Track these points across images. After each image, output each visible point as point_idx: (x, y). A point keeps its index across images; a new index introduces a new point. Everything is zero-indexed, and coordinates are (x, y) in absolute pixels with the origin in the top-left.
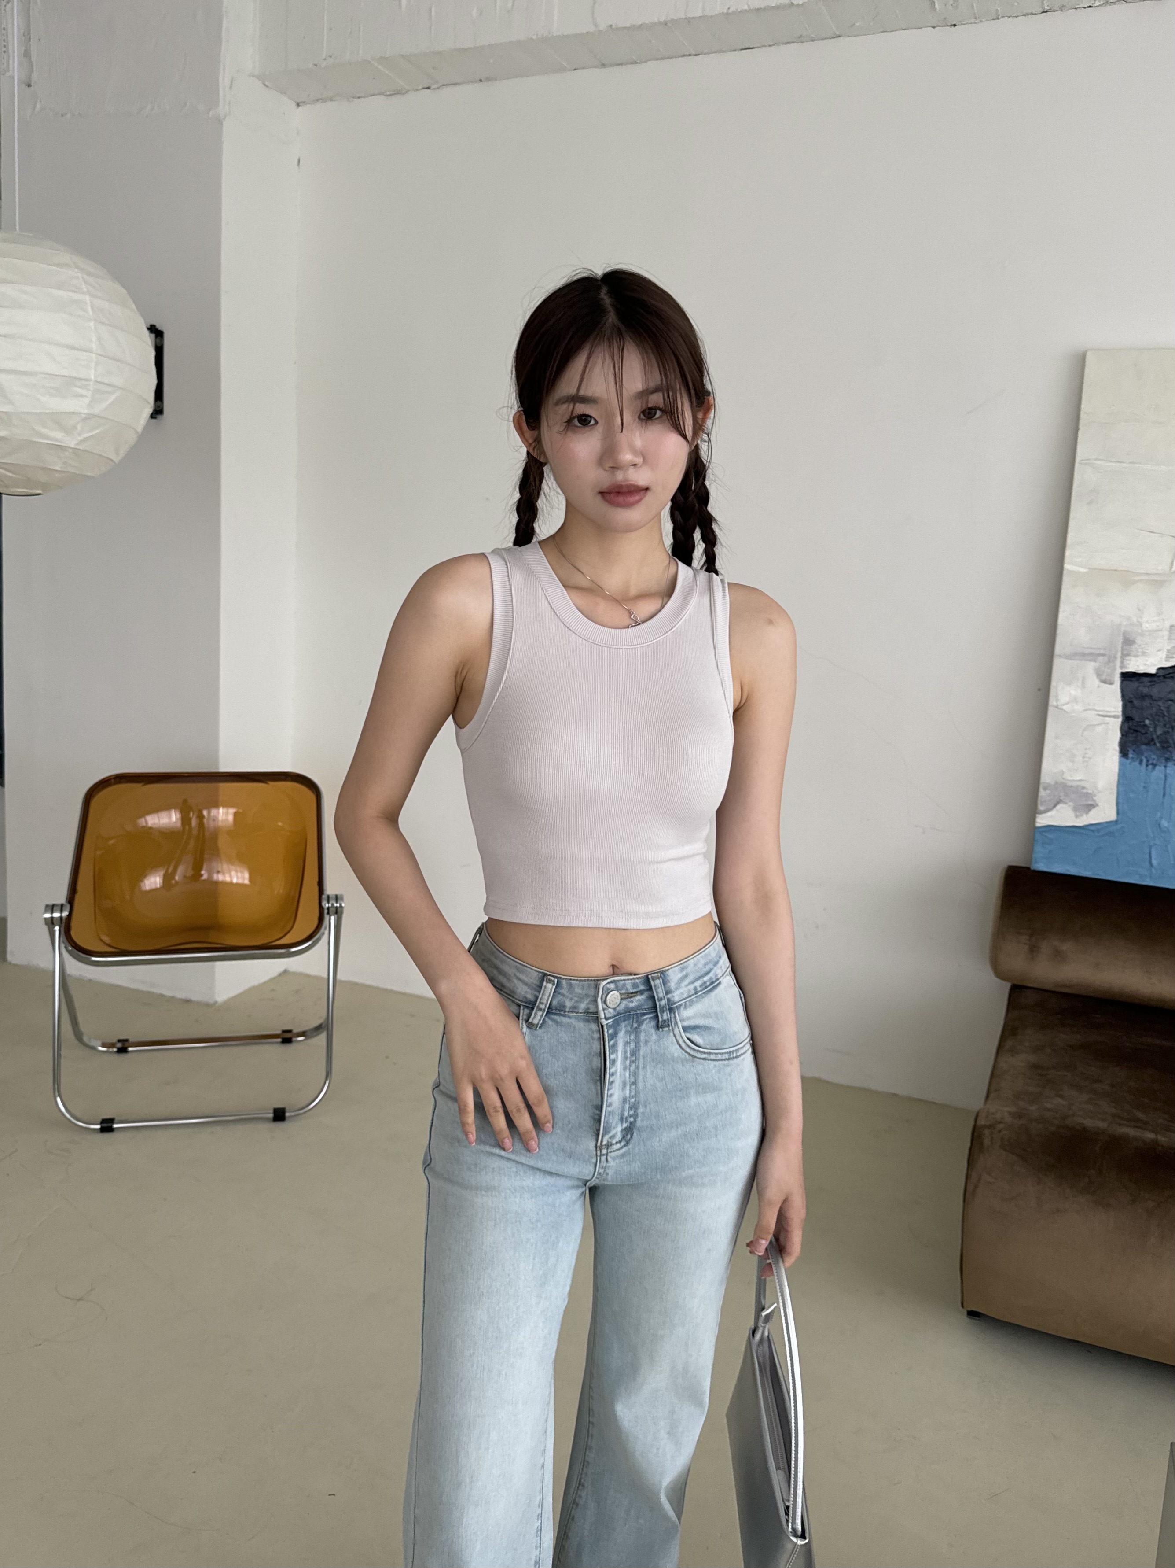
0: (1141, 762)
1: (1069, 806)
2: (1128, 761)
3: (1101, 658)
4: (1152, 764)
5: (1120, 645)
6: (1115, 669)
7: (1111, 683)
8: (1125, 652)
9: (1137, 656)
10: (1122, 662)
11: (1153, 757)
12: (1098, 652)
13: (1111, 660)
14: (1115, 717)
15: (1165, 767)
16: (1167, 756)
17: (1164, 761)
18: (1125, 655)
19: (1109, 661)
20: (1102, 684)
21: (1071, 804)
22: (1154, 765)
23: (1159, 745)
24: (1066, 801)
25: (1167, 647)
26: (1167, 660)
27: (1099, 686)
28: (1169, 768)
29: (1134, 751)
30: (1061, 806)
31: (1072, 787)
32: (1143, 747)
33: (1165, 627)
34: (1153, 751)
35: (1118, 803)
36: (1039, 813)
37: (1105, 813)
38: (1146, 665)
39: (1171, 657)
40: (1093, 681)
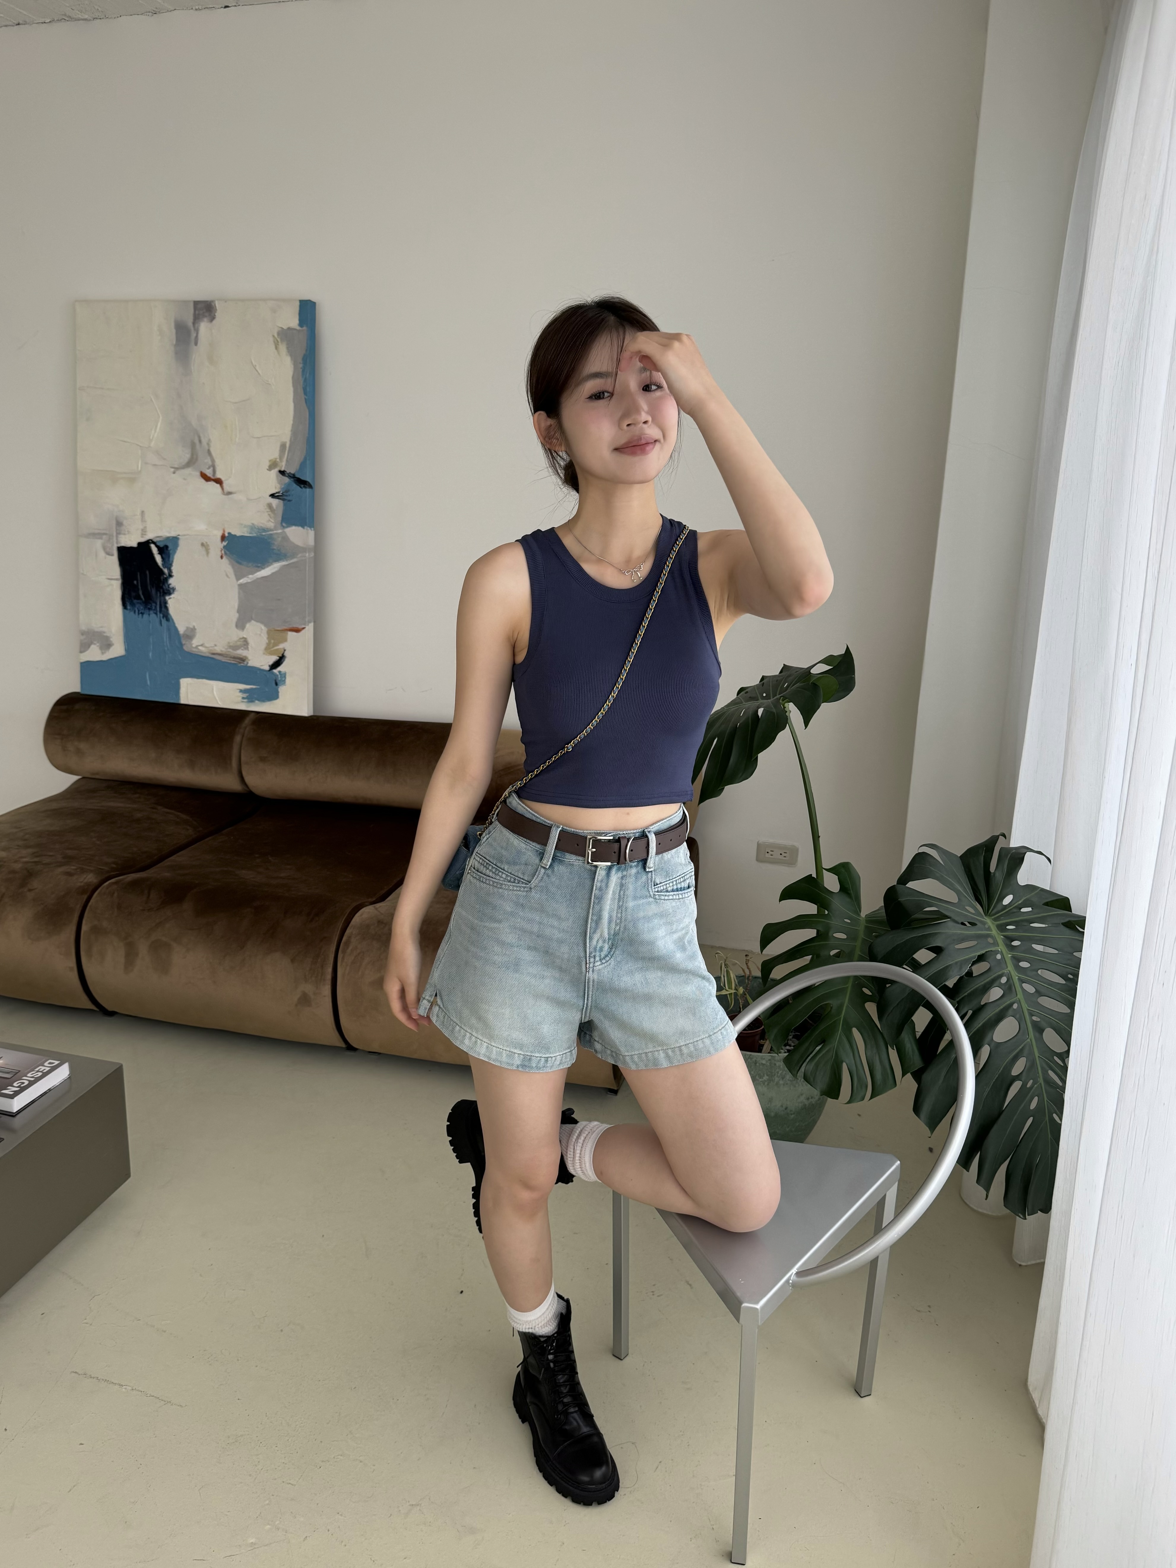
0: (135, 612)
1: (98, 646)
2: (128, 612)
3: (104, 537)
4: (141, 613)
5: (114, 527)
6: (113, 545)
7: (112, 555)
9: (124, 534)
10: (117, 539)
11: (142, 608)
12: (101, 532)
13: (111, 537)
14: (117, 579)
15: (149, 615)
16: (149, 607)
17: (148, 611)
18: (118, 533)
19: (109, 539)
20: (107, 556)
21: (98, 644)
22: (142, 614)
23: (144, 599)
24: (95, 642)
25: (141, 527)
26: (142, 537)
27: (105, 558)
28: (151, 615)
29: (130, 604)
30: (92, 646)
31: (97, 632)
32: (135, 601)
33: (138, 512)
34: (141, 604)
35: (125, 642)
36: (81, 652)
37: (118, 650)
38: (131, 541)
39: (145, 535)
40: (102, 554)
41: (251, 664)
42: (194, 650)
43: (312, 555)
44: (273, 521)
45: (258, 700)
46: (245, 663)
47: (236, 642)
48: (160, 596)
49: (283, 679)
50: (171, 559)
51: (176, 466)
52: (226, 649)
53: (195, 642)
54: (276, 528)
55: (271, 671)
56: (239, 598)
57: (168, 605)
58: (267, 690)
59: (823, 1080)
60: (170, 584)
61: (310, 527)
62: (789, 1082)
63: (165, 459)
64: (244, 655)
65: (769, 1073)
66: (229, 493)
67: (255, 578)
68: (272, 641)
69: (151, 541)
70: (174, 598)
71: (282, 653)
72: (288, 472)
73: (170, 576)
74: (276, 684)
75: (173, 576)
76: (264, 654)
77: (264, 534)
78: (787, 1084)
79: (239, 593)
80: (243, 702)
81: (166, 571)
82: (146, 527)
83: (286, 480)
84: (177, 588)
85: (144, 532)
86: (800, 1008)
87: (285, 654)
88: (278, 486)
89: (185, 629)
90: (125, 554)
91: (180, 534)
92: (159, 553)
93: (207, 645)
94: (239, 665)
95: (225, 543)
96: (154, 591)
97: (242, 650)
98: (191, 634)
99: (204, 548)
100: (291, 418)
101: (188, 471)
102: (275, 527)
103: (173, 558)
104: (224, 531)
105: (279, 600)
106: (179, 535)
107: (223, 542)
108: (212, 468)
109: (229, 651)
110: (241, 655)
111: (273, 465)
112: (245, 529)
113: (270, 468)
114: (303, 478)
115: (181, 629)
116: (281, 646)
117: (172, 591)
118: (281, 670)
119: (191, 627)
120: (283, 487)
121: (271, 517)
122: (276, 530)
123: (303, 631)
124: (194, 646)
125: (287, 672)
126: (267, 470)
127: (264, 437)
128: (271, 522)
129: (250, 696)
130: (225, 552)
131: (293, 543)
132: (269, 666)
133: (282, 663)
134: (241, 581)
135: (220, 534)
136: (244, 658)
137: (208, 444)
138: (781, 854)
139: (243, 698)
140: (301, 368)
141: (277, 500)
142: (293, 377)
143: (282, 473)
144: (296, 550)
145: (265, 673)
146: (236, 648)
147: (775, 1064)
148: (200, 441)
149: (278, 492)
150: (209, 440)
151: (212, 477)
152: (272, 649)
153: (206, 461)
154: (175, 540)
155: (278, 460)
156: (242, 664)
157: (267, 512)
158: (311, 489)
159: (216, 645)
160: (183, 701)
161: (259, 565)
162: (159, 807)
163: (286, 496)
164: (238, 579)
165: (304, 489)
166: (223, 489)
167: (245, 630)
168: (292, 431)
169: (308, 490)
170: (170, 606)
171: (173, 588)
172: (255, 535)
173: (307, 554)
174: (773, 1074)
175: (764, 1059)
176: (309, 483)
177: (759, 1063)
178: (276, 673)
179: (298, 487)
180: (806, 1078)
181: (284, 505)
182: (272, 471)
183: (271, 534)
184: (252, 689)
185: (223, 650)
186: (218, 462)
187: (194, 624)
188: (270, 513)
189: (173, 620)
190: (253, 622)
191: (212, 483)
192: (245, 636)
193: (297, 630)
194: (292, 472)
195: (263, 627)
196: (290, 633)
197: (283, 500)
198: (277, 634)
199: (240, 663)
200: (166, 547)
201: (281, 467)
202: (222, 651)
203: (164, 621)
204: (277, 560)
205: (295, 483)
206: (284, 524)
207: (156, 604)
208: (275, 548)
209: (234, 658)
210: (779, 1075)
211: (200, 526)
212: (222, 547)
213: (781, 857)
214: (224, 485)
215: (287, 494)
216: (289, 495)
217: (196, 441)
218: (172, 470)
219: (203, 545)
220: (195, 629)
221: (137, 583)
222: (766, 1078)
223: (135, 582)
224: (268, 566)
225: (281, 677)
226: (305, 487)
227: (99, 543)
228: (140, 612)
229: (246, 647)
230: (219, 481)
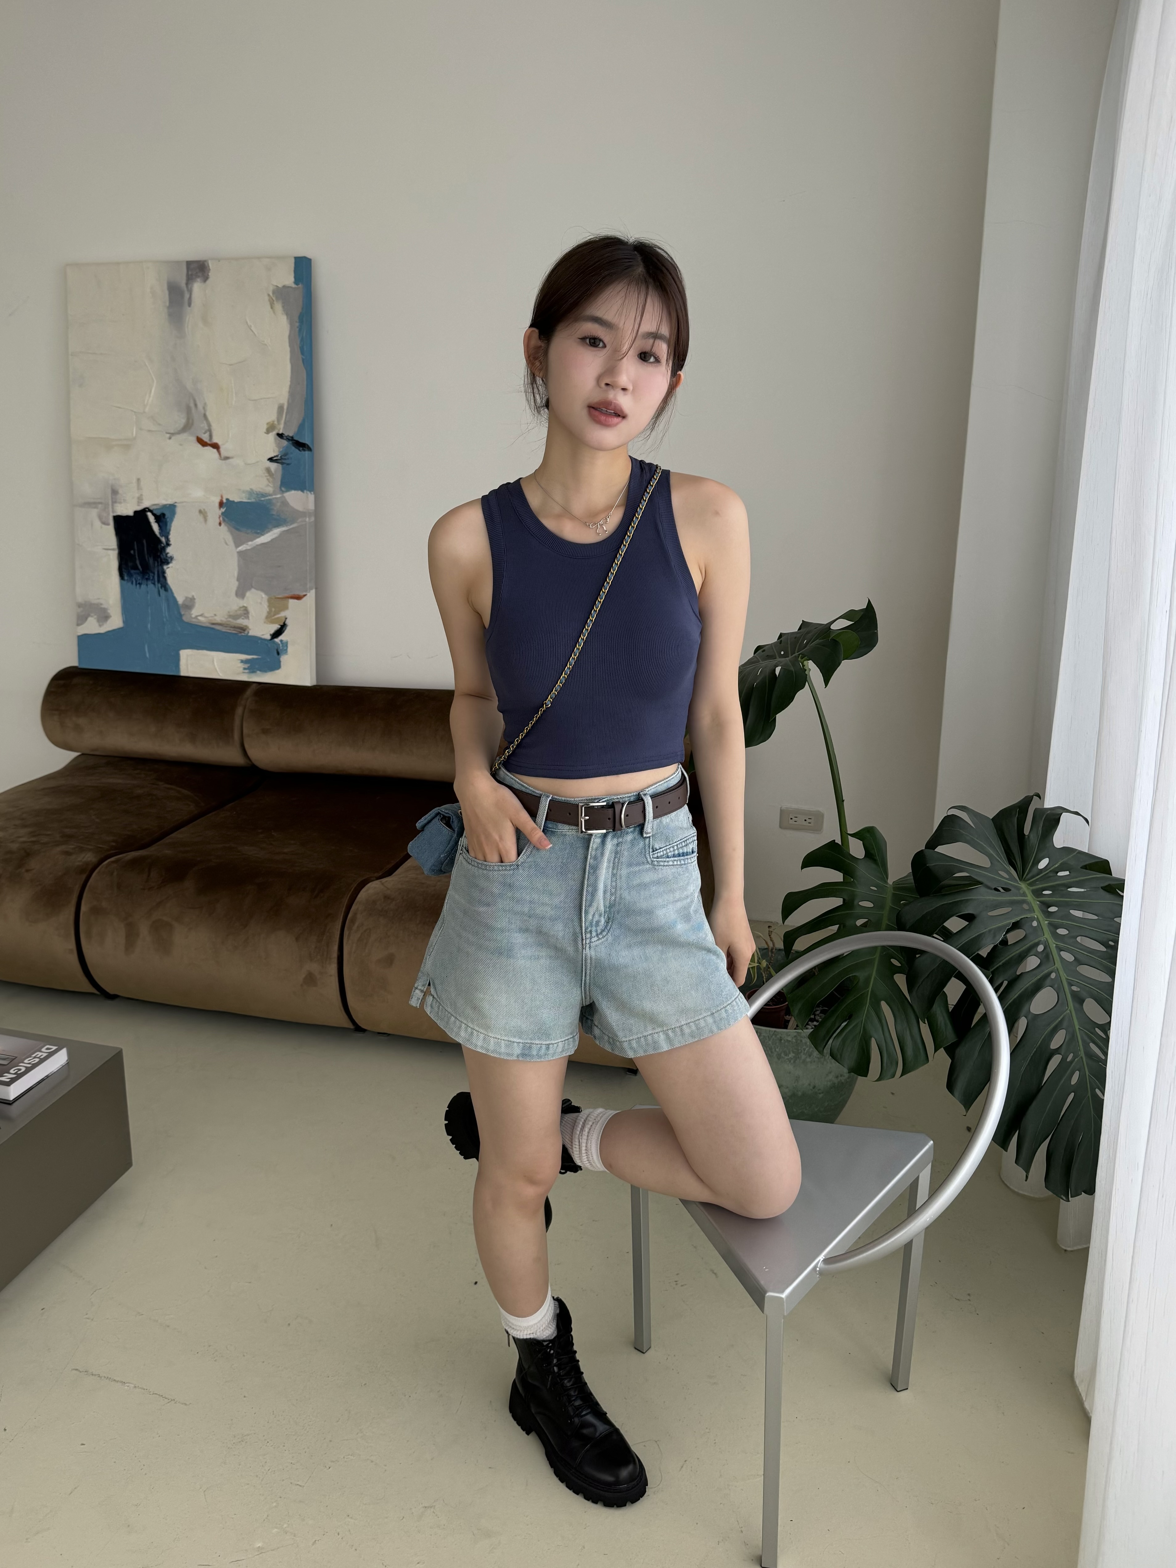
0: (132, 583)
1: (95, 618)
2: (126, 582)
3: (100, 506)
4: (139, 584)
5: (110, 494)
6: (109, 514)
7: (108, 524)
8: (114, 500)
9: (120, 503)
10: (113, 508)
11: (139, 578)
12: (97, 500)
13: (106, 506)
14: (113, 549)
16: (147, 577)
17: (146, 581)
18: (114, 502)
19: (105, 508)
20: (103, 526)
21: (95, 617)
22: (140, 584)
23: (141, 569)
24: (92, 615)
25: (137, 495)
26: (138, 505)
27: (101, 527)
28: (148, 586)
29: (128, 575)
30: (90, 619)
31: (94, 604)
32: (132, 571)
33: (135, 481)
34: (138, 574)
35: (122, 614)
36: (78, 625)
37: (116, 622)
38: (127, 509)
39: (141, 503)
40: (97, 523)
41: (251, 633)
42: (194, 620)
43: (313, 519)
44: (272, 486)
45: (260, 671)
46: (246, 632)
47: (236, 611)
48: (158, 565)
49: (285, 648)
50: (168, 527)
51: (172, 431)
52: (227, 619)
53: (195, 612)
54: (275, 493)
55: (273, 640)
56: (239, 566)
57: (166, 575)
58: (269, 660)
59: (851, 1056)
60: (168, 553)
61: (310, 491)
62: (816, 1059)
63: (159, 424)
64: (244, 624)
65: (795, 1050)
66: (227, 458)
67: (254, 545)
68: (273, 609)
69: (147, 510)
70: (172, 567)
71: (284, 621)
72: (286, 434)
73: (168, 545)
74: (278, 653)
75: (171, 545)
76: (265, 622)
77: (263, 499)
78: (814, 1061)
79: (239, 561)
80: (244, 672)
81: (163, 539)
82: (141, 495)
83: (285, 443)
84: (175, 558)
85: (140, 500)
86: (825, 981)
87: (286, 623)
88: (277, 449)
89: (184, 598)
90: (121, 523)
91: (176, 501)
92: (156, 522)
93: (206, 615)
94: (240, 635)
95: (223, 510)
96: (151, 561)
97: (243, 619)
98: (190, 604)
99: (202, 515)
100: (289, 379)
101: (184, 436)
102: (274, 491)
103: (170, 526)
104: (222, 497)
105: (279, 567)
106: (176, 503)
107: (222, 509)
108: (208, 434)
109: (229, 621)
110: (242, 625)
111: (270, 428)
112: (244, 495)
113: (268, 431)
114: (301, 441)
115: (180, 600)
116: (283, 614)
117: (170, 560)
118: (283, 639)
119: (190, 596)
120: (281, 450)
121: (269, 481)
122: (275, 495)
123: (305, 599)
124: (193, 616)
125: (289, 640)
126: (265, 433)
127: (261, 399)
128: (269, 486)
129: (252, 667)
130: (223, 518)
131: (293, 508)
132: (271, 635)
133: (284, 632)
134: (240, 548)
135: (218, 500)
136: (245, 628)
137: (204, 408)
138: (805, 820)
139: (245, 669)
140: (298, 327)
141: (276, 464)
142: (289, 336)
143: (280, 436)
144: (296, 515)
145: (266, 642)
146: (236, 617)
147: (801, 1041)
148: (196, 405)
149: (277, 456)
150: (205, 404)
151: (209, 442)
152: (273, 618)
153: (202, 426)
154: (172, 508)
155: (276, 423)
156: (243, 634)
157: (266, 476)
158: (310, 452)
159: (215, 615)
160: (184, 672)
161: (259, 531)
162: (160, 783)
163: (285, 459)
164: (237, 546)
165: (303, 452)
166: (220, 454)
167: (245, 598)
168: (289, 392)
169: (307, 453)
170: (169, 575)
171: (171, 557)
172: (253, 500)
173: (307, 519)
174: (800, 1051)
175: (789, 1035)
176: (308, 445)
177: (784, 1040)
178: (277, 642)
179: (297, 450)
180: (832, 1055)
181: (283, 469)
182: (270, 434)
183: (269, 499)
184: (253, 659)
185: (224, 619)
186: (214, 426)
187: (193, 594)
188: (269, 477)
189: (171, 590)
190: (253, 590)
191: (209, 449)
192: (245, 605)
193: (298, 598)
194: (291, 435)
195: (264, 596)
196: (291, 601)
197: (282, 464)
198: (278, 602)
199: (241, 632)
200: (163, 515)
201: (279, 430)
202: (221, 620)
203: (162, 591)
204: (277, 526)
205: (294, 446)
206: (283, 489)
207: (154, 573)
208: (274, 513)
209: (234, 627)
210: (806, 1052)
211: (197, 493)
212: (220, 514)
213: (805, 823)
214: (222, 450)
215: (286, 457)
216: (288, 459)
217: (192, 405)
218: (168, 435)
219: (200, 512)
220: (194, 599)
221: (134, 552)
222: (791, 1055)
223: (132, 552)
224: (267, 533)
225: (282, 646)
226: (304, 450)
227: (94, 513)
228: (138, 582)
229: (245, 615)
230: (216, 446)
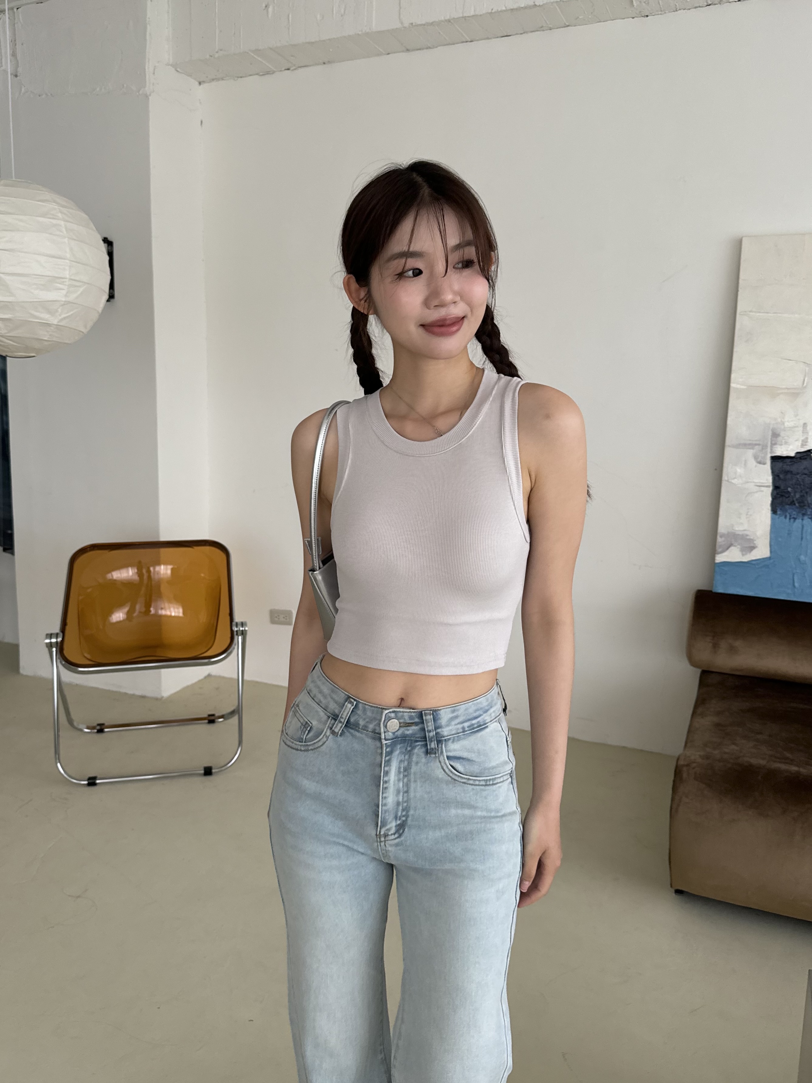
0: (786, 517)
1: (738, 548)
2: (777, 517)
3: (757, 447)
4: (794, 518)
5: (770, 437)
6: (767, 454)
7: (764, 464)
8: (773, 442)
9: (781, 445)
10: (771, 449)
11: (794, 513)
12: (754, 442)
13: (764, 447)
14: (767, 486)
15: (802, 520)
16: (803, 512)
17: (801, 516)
18: (773, 444)
19: (763, 449)
20: (758, 465)
21: (739, 546)
22: (795, 519)
23: (798, 505)
24: (736, 544)
26: (802, 447)
27: (756, 466)
28: (805, 521)
29: (781, 509)
30: (732, 548)
31: (739, 535)
32: (787, 507)
33: (800, 425)
34: (793, 509)
35: (771, 545)
36: (717, 553)
37: (762, 552)
38: (788, 451)
39: (806, 445)
40: (752, 463)
82: (807, 438)
227: (750, 453)
